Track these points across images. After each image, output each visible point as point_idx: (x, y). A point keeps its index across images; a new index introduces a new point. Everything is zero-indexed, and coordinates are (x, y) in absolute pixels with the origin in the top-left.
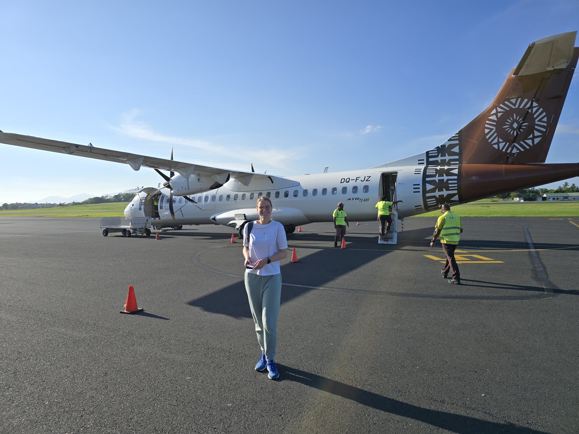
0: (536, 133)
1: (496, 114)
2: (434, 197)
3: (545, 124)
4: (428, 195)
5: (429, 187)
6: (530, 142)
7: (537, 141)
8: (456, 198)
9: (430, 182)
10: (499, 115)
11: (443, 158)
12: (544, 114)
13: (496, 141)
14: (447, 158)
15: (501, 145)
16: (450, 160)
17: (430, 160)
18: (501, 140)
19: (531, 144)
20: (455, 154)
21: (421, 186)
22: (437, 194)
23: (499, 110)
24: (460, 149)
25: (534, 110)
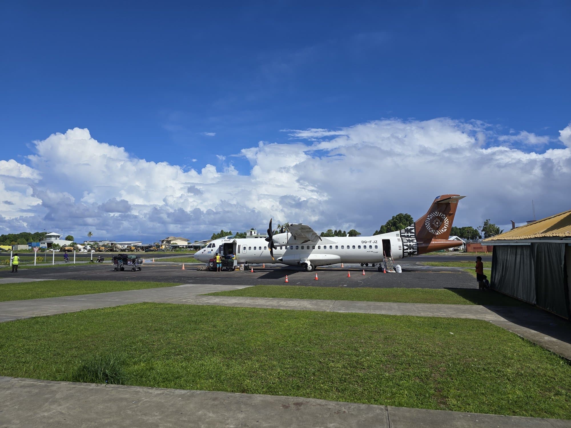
0: (445, 227)
1: (430, 217)
2: (408, 252)
3: (448, 224)
4: (405, 251)
5: (405, 247)
6: (443, 230)
7: (445, 230)
8: (416, 253)
9: (406, 245)
10: (431, 218)
11: (408, 234)
12: (448, 220)
13: (430, 229)
14: (409, 234)
15: (432, 231)
16: (411, 235)
17: (402, 234)
18: (432, 229)
19: (443, 231)
20: (412, 233)
21: (402, 247)
22: (409, 251)
23: (431, 216)
24: (415, 231)
25: (444, 217)
